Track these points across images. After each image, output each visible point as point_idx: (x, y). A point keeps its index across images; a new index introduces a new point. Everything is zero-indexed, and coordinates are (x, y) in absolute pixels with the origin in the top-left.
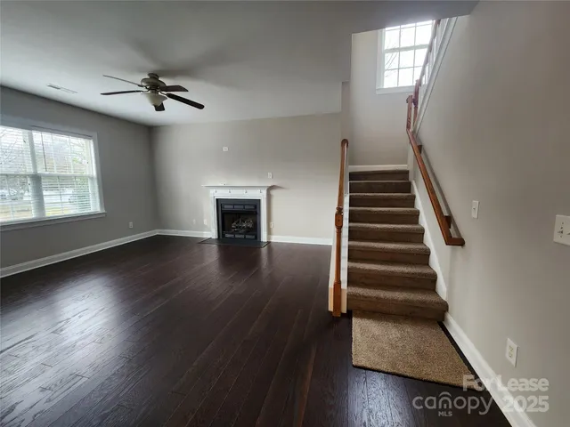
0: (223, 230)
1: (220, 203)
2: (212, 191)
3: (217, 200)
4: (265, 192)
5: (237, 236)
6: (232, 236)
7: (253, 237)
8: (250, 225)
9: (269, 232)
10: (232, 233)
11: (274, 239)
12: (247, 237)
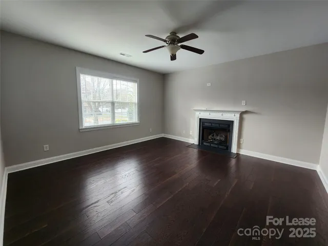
0: (203, 139)
1: (202, 121)
2: (197, 113)
3: (200, 119)
4: (238, 116)
5: (212, 145)
6: (208, 144)
7: (225, 148)
8: (223, 139)
9: (239, 146)
10: (208, 143)
11: (243, 152)
12: (220, 147)
